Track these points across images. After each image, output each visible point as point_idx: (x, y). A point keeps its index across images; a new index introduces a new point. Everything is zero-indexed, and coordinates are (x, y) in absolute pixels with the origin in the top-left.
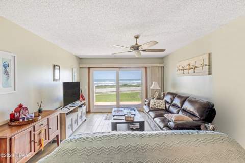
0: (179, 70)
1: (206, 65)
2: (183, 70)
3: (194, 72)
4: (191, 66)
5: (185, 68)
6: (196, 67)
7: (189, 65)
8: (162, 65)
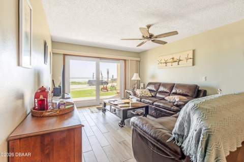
0: (161, 63)
1: (191, 58)
2: (166, 63)
3: (178, 64)
4: (175, 60)
5: (168, 61)
6: (180, 60)
7: (173, 58)
8: (138, 59)
